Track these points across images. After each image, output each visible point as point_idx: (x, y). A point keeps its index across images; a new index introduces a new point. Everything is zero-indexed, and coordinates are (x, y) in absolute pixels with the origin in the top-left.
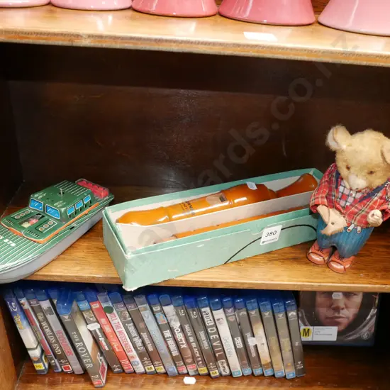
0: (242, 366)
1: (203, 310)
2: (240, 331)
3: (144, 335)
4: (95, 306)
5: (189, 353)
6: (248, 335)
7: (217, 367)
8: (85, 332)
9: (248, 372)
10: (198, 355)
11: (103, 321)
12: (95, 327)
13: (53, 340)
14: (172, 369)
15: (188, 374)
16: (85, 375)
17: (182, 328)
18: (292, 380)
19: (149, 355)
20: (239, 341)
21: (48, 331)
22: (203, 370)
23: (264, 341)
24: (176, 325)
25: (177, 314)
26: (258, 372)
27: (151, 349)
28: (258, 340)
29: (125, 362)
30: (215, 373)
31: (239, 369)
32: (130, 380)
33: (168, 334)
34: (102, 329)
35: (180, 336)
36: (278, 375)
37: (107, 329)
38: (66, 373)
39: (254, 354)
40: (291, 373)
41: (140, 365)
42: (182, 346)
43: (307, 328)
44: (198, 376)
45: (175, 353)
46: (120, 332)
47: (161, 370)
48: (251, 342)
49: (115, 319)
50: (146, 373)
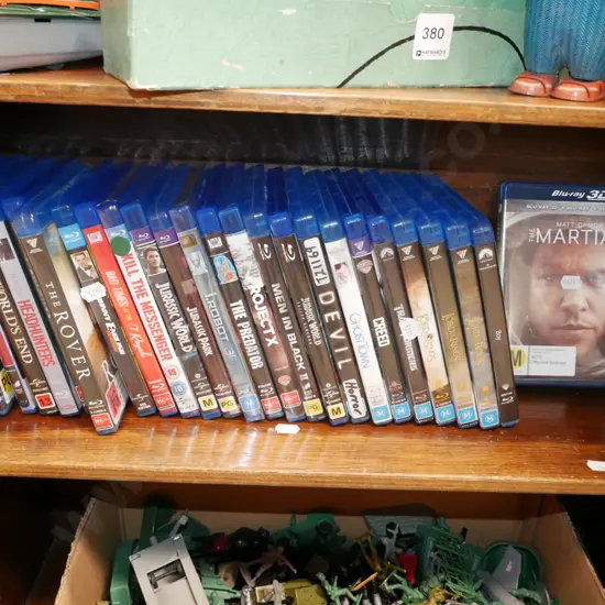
0: (393, 396)
1: (308, 243)
2: (384, 300)
3: (193, 313)
4: (95, 237)
5: (282, 361)
6: (400, 310)
7: (343, 399)
8: (79, 299)
9: (402, 412)
10: (301, 366)
11: (111, 276)
12: (95, 292)
13: (15, 328)
14: (252, 408)
15: (283, 419)
16: (82, 418)
17: (266, 292)
18: (493, 429)
19: (205, 369)
20: (381, 326)
21: (4, 302)
22: (313, 408)
23: (433, 329)
24: (254, 284)
25: (257, 254)
26: (423, 412)
27: (208, 351)
28: (420, 325)
29: (157, 385)
30: (336, 412)
31: (385, 402)
32: (165, 424)
33: (239, 310)
34: (107, 300)
35: (263, 314)
36: (466, 418)
37: (120, 299)
39: (413, 365)
40: (491, 419)
41: (189, 392)
42: (270, 342)
44: (304, 421)
45: (257, 363)
46: (146, 305)
47: (231, 408)
48: (408, 329)
49: (135, 272)
50: (198, 416)
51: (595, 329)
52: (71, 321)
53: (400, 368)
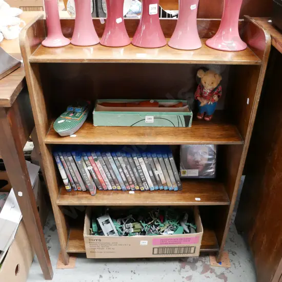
0: (154, 185)
1: (134, 158)
2: (151, 168)
3: (111, 171)
4: (90, 158)
5: (130, 180)
6: (154, 169)
7: (143, 186)
8: (87, 169)
9: (157, 188)
10: (134, 180)
11: (94, 165)
12: (90, 168)
13: (73, 175)
14: (124, 188)
15: (131, 190)
16: (87, 191)
17: (126, 167)
18: (176, 191)
19: (114, 182)
20: (151, 172)
21: (71, 170)
22: (137, 188)
23: (162, 172)
24: (124, 166)
25: (124, 161)
26: (161, 188)
27: (114, 178)
28: (159, 172)
29: (104, 184)
30: (142, 189)
31: (153, 186)
32: (105, 192)
33: (121, 170)
34: (93, 169)
35: (126, 171)
36: (170, 189)
37: (96, 169)
38: (79, 191)
39: (158, 179)
40: (176, 189)
41: (110, 186)
42: (127, 176)
43: (184, 170)
44: (135, 190)
45: (125, 180)
46: (101, 170)
47: (119, 188)
48: (156, 173)
49: (99, 164)
50: (112, 190)
51: (203, 165)
52: (87, 175)
53: (156, 181)
